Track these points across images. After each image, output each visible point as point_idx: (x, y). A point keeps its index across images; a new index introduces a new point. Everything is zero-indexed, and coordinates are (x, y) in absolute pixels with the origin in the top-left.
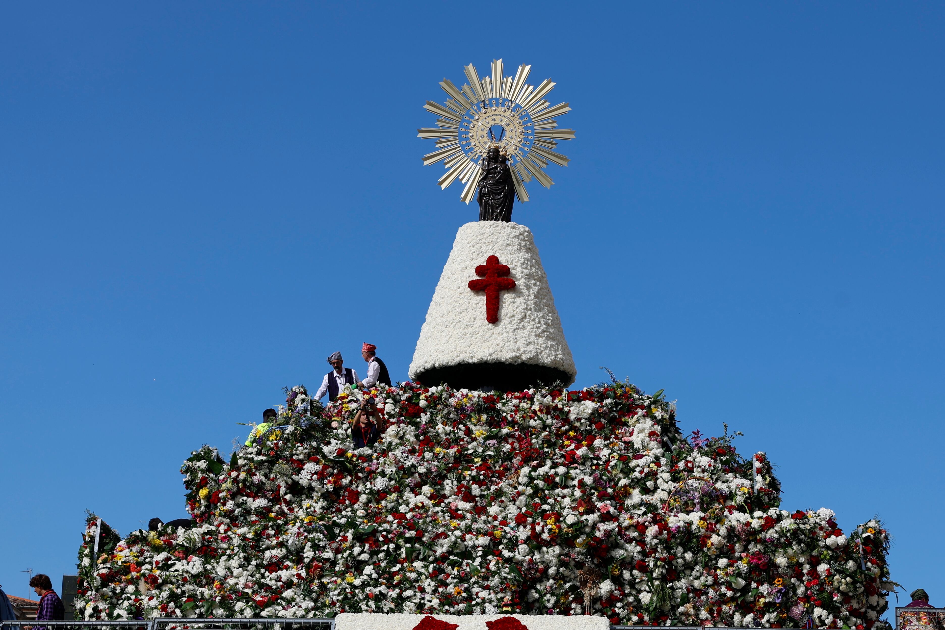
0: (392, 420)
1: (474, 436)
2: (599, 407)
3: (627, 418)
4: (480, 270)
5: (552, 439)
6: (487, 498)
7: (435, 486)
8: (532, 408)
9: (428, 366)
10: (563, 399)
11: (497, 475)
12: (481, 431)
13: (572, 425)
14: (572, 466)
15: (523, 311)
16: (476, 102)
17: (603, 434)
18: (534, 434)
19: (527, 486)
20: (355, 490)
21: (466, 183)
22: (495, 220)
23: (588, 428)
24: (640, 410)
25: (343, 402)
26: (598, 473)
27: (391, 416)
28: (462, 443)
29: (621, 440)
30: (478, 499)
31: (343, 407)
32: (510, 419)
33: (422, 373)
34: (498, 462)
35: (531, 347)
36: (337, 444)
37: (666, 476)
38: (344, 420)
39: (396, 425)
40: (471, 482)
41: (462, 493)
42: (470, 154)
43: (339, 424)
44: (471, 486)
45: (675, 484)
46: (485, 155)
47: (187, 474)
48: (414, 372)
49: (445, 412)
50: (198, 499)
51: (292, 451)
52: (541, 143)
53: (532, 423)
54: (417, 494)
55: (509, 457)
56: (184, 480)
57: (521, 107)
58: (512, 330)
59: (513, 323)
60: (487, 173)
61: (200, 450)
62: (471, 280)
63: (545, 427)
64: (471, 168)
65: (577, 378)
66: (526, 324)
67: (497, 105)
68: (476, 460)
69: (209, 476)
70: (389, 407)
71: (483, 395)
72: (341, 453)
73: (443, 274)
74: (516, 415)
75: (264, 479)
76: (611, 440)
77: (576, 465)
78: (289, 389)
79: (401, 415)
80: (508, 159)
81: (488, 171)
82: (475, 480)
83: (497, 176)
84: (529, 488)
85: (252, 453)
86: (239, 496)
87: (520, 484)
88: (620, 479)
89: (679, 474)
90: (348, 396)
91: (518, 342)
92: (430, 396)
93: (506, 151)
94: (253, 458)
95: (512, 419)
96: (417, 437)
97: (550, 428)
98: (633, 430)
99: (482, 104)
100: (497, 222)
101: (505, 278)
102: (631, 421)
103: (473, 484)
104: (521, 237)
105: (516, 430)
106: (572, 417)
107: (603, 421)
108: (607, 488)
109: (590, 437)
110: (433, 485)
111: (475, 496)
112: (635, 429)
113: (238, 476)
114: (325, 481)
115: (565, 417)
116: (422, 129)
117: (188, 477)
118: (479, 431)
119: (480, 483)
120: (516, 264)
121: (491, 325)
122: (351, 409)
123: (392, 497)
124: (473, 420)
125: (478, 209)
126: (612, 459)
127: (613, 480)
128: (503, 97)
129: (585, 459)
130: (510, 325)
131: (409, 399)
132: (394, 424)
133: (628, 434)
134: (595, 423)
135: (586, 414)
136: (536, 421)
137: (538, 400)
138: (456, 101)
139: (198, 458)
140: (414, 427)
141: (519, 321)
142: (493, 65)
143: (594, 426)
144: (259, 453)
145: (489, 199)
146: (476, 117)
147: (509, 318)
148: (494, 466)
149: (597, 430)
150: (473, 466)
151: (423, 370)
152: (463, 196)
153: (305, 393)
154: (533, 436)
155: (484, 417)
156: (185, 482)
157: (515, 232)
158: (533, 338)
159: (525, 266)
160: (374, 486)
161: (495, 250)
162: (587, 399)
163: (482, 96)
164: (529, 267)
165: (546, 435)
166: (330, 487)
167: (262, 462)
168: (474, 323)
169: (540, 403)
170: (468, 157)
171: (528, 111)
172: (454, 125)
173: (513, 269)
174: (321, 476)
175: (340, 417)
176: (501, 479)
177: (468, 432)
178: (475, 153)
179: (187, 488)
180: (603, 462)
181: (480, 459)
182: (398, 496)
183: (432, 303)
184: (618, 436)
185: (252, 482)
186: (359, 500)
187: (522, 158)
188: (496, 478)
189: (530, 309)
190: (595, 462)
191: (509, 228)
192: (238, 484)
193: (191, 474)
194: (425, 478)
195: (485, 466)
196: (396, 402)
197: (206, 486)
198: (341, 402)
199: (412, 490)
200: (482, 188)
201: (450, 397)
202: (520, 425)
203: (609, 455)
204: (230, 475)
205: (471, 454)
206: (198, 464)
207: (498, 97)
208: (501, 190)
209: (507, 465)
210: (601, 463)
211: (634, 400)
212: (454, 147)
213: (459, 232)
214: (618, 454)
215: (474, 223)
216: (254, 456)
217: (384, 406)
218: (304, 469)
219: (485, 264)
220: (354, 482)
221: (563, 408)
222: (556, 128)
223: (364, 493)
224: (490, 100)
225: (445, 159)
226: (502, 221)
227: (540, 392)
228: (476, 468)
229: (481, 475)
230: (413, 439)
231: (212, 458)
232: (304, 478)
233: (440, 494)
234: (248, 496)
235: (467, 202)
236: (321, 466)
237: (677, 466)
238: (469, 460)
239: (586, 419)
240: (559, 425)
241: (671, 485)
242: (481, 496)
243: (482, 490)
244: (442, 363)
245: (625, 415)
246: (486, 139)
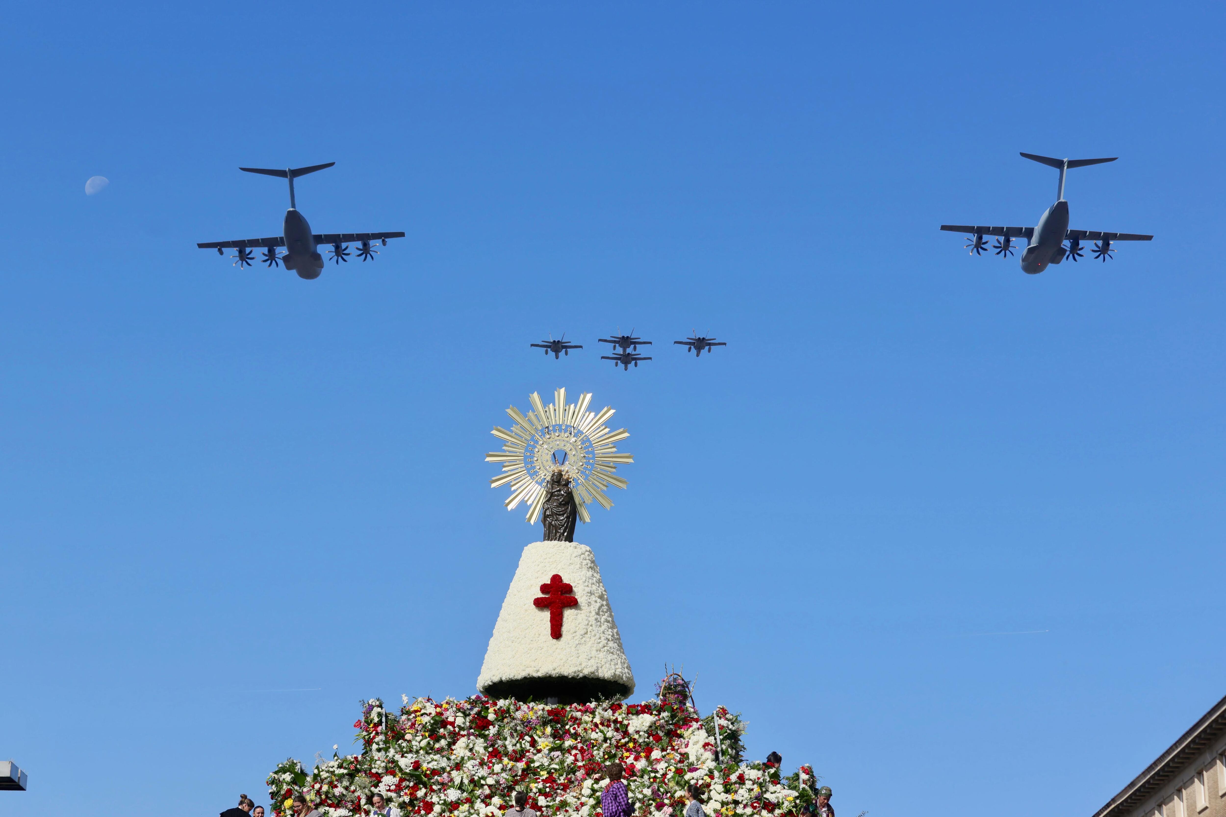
0: (462, 733)
1: (539, 748)
2: (657, 720)
3: (682, 730)
4: (544, 588)
5: (612, 751)
6: (553, 808)
7: (504, 797)
8: (594, 722)
9: (496, 679)
10: (622, 713)
11: (562, 787)
12: (547, 743)
13: (631, 738)
14: (631, 779)
15: (584, 627)
16: (540, 428)
17: (660, 746)
18: (596, 746)
19: (590, 797)
20: (429, 801)
21: (531, 505)
22: (558, 540)
23: (646, 740)
24: (695, 723)
25: (416, 716)
26: (655, 786)
27: (461, 728)
28: (527, 754)
29: (677, 751)
30: (544, 809)
31: (416, 720)
32: (573, 731)
33: (490, 686)
34: (562, 775)
35: (592, 661)
36: (412, 757)
37: (720, 788)
38: (417, 733)
39: (466, 737)
40: (538, 794)
41: (529, 804)
42: (535, 476)
43: (413, 736)
44: (537, 797)
45: (727, 795)
46: (549, 478)
47: (272, 786)
48: (482, 685)
49: (512, 724)
50: (283, 809)
51: (370, 765)
52: (601, 467)
53: (594, 735)
54: (487, 805)
55: (573, 770)
56: (270, 791)
57: (583, 433)
58: (575, 645)
59: (575, 638)
60: (551, 496)
61: (286, 763)
62: (536, 597)
63: (605, 740)
64: (535, 490)
65: (636, 689)
66: (588, 640)
67: (560, 431)
68: (542, 773)
69: (294, 788)
70: (460, 721)
71: (548, 708)
72: (417, 765)
73: (509, 591)
74: (579, 727)
75: (345, 792)
76: (668, 751)
77: (635, 778)
78: (366, 702)
79: (471, 728)
80: (571, 482)
81: (552, 494)
82: (541, 792)
83: (560, 498)
84: (592, 799)
85: (333, 767)
86: (322, 806)
87: (583, 796)
88: (676, 791)
89: (731, 786)
90: (421, 709)
91: (580, 658)
92: (498, 709)
93: (569, 475)
94: (334, 771)
95: (574, 731)
96: (486, 748)
97: (610, 740)
98: (688, 742)
99: (547, 430)
100: (559, 542)
101: (568, 595)
102: (686, 734)
103: (539, 795)
104: (583, 556)
105: (579, 742)
106: (631, 730)
107: (661, 734)
108: (664, 799)
109: (649, 750)
110: (503, 796)
111: (542, 807)
112: (690, 741)
113: (321, 788)
114: (402, 794)
115: (624, 730)
116: (490, 453)
117: (274, 788)
118: (544, 743)
119: (546, 795)
120: (578, 582)
121: (555, 640)
122: (424, 723)
123: (463, 807)
124: (538, 732)
125: (542, 529)
126: (668, 772)
127: (670, 792)
128: (565, 423)
129: (643, 772)
130: (572, 640)
131: (478, 714)
132: (464, 737)
133: (683, 746)
134: (653, 735)
135: (644, 727)
136: (597, 733)
137: (599, 713)
138: (522, 427)
139: (283, 770)
140: (483, 740)
141: (581, 637)
142: (556, 393)
143: (651, 738)
144: (340, 766)
145: (553, 520)
146: (541, 442)
147: (572, 634)
148: (559, 779)
149: (654, 742)
150: (539, 778)
151: (491, 684)
152: (528, 516)
153: (380, 706)
154: (595, 748)
155: (549, 730)
156: (270, 793)
157: (577, 552)
158: (594, 653)
159: (586, 584)
160: (448, 798)
161: (558, 569)
162: (645, 712)
163: (546, 423)
164: (590, 585)
165: (607, 747)
166: (407, 799)
167: (342, 776)
168: (539, 638)
169: (601, 717)
170: (533, 480)
171: (589, 437)
172: (519, 449)
173: (575, 587)
174: (398, 789)
175: (414, 730)
176: (565, 791)
177: (533, 743)
178: (539, 476)
179: (272, 799)
180: (661, 775)
181: (546, 772)
182: (469, 807)
183: (499, 619)
184: (674, 747)
185: (334, 794)
186: (433, 810)
187: (584, 481)
188: (561, 790)
189: (591, 626)
190: (653, 775)
191: (571, 548)
192: (320, 795)
193: (277, 786)
194: (495, 789)
195: (550, 779)
196: (466, 715)
197: (290, 797)
198: (414, 715)
199: (483, 801)
200: (546, 510)
201: (517, 710)
202: (582, 738)
203: (666, 768)
204: (313, 787)
205: (538, 767)
206: (284, 776)
207: (561, 423)
208: (564, 512)
209: (571, 778)
210: (658, 775)
211: (690, 713)
212: (520, 470)
213: (524, 551)
214: (675, 767)
215: (538, 543)
216: (335, 769)
217: (455, 719)
218: (382, 782)
219: (549, 582)
220: (428, 795)
221: (623, 721)
222: (615, 452)
223: (439, 803)
224: (554, 426)
225: (511, 482)
226: (565, 541)
227: (602, 706)
228: (543, 780)
229: (547, 787)
230: (482, 751)
231: (296, 771)
232: (382, 789)
233: (508, 804)
234: (330, 806)
235: (532, 522)
236: (398, 779)
237: (729, 779)
238: (535, 772)
239: (644, 732)
240: (620, 737)
241: (724, 797)
242: (547, 807)
243: (547, 801)
244: (508, 676)
245: (680, 728)
246: (550, 463)
